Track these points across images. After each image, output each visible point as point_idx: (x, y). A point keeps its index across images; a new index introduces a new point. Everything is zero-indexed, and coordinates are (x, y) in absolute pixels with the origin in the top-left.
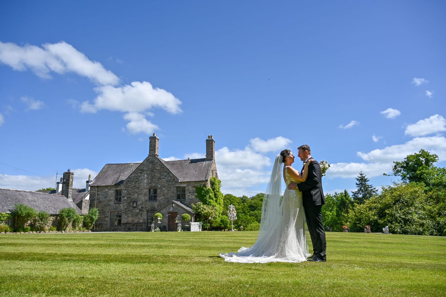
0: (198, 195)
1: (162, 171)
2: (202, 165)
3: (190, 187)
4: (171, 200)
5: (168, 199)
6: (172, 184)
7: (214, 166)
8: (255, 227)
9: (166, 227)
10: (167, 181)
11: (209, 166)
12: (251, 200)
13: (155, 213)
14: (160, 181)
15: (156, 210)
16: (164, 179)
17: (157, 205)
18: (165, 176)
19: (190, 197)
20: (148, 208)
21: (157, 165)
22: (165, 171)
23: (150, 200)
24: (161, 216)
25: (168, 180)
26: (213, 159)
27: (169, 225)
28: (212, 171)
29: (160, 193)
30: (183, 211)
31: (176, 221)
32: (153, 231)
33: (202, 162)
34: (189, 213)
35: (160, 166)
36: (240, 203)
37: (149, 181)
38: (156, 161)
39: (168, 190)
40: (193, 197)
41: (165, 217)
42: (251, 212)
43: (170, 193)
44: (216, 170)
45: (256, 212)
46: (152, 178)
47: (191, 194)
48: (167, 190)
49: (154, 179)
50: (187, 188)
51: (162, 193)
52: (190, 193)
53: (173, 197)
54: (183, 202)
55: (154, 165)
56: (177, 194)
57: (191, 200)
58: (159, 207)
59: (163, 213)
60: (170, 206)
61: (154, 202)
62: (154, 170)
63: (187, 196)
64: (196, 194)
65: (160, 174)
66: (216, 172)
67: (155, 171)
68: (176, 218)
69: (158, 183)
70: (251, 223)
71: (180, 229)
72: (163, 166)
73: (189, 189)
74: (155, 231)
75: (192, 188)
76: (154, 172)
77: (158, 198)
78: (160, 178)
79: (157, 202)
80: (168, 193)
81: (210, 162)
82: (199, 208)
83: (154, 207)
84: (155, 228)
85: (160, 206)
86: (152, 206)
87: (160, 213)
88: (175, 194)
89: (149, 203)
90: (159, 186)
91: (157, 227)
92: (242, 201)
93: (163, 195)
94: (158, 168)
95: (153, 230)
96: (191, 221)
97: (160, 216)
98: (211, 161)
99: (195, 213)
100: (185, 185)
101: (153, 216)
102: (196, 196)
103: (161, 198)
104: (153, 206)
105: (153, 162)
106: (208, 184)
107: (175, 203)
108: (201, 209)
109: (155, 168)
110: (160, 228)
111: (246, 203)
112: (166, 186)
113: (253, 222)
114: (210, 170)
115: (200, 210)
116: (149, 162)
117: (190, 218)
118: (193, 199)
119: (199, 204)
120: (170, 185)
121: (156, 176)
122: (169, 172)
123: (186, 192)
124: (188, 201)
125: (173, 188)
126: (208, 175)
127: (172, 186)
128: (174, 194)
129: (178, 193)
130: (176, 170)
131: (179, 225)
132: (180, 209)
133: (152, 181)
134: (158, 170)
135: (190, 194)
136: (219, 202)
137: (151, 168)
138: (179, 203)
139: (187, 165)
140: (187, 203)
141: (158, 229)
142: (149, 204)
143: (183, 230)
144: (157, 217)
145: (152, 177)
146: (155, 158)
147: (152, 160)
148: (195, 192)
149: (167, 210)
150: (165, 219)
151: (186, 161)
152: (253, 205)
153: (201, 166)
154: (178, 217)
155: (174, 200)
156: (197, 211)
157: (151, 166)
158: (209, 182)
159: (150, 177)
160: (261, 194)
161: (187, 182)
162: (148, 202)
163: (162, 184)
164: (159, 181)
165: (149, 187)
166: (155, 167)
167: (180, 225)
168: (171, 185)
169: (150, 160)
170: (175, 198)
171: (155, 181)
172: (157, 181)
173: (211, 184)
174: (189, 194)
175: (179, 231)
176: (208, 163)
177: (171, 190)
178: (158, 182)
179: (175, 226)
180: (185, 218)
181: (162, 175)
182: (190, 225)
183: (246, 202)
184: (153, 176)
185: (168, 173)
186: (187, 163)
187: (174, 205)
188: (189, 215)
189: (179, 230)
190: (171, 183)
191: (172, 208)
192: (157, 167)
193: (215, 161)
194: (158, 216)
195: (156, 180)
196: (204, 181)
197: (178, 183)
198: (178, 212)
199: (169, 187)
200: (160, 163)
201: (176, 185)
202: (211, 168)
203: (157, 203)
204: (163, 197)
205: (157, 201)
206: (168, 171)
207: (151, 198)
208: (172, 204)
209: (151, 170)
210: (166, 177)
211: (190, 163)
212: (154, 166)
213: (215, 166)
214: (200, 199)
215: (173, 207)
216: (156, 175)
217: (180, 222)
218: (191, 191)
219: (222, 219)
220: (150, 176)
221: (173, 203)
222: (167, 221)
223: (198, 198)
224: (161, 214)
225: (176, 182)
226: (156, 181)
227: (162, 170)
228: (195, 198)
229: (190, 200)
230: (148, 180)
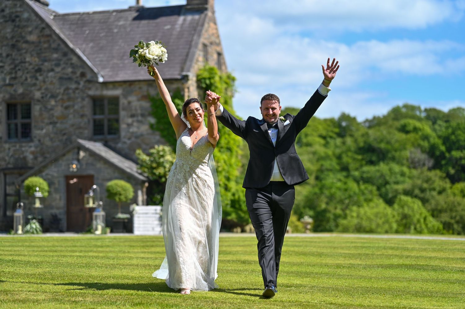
0: (158, 122)
1: (46, 45)
2: (172, 29)
3: (133, 98)
4: (74, 137)
5: (64, 134)
6: (77, 89)
7: (211, 31)
8: (372, 217)
9: (60, 220)
10: (61, 78)
11: (196, 29)
12: (370, 127)
13: (26, 178)
14: (40, 78)
15: (31, 168)
16: (51, 74)
17: (32, 153)
18: (54, 63)
19: (133, 129)
20: (5, 160)
21: (30, 29)
22: (54, 46)
23: (9, 136)
24: (45, 185)
25: (65, 76)
26: (206, 9)
27: (68, 213)
28: (205, 46)
29: (41, 115)
30: (108, 172)
31: (88, 203)
32: (20, 232)
33: (172, 18)
34: (128, 177)
35: (37, 31)
36: (331, 137)
37: (4, 80)
38: (26, 15)
39: (67, 108)
40: (144, 129)
41: (57, 191)
42: (366, 169)
43: (71, 116)
44: (219, 44)
45: (383, 167)
46: (15, 68)
47: (138, 121)
48: (62, 106)
49: (20, 73)
50: (123, 102)
51: (46, 115)
52: (132, 116)
53: (80, 128)
54: (113, 145)
55: (18, 27)
56: (95, 121)
57: (137, 137)
58: (40, 159)
59: (49, 177)
60: (70, 156)
61: (24, 144)
62: (20, 44)
63: (123, 126)
64: (152, 120)
65: (39, 55)
66: (218, 49)
67: (24, 46)
68: (88, 193)
69: (35, 85)
70: (359, 206)
71: (99, 226)
72: (47, 32)
73: (129, 103)
74: (27, 232)
75: (139, 100)
76: (19, 50)
77: (36, 132)
78: (39, 70)
79: (32, 144)
80: (64, 117)
81: (197, 17)
82: (160, 165)
83: (25, 158)
84: (27, 222)
85: (43, 154)
86: (17, 156)
87: (42, 177)
88: (89, 121)
89: (7, 146)
90: (38, 95)
91: (32, 219)
92: (337, 130)
93: (51, 123)
94: (32, 38)
95: (20, 227)
96: (135, 201)
97: (42, 186)
98: (203, 16)
99: (147, 177)
100: (117, 92)
101: (19, 186)
102: (152, 126)
103: (44, 131)
104: (22, 156)
105: (17, 19)
106: (188, 88)
107: (86, 150)
108: (165, 167)
109: (23, 37)
110: (41, 222)
111: (349, 140)
112: (58, 94)
113: (368, 201)
114: (197, 44)
115: (161, 171)
116: (4, 17)
117: (131, 195)
118: (142, 135)
119: (158, 152)
120: (71, 91)
121: (27, 65)
122: (66, 49)
123: (122, 113)
124: (128, 142)
125: (79, 100)
126: (191, 61)
127: (77, 95)
128: (86, 120)
129: (98, 117)
130: (91, 45)
131: (96, 216)
132: (99, 165)
133: (15, 78)
134: (33, 43)
135: (135, 119)
136: (229, 142)
137: (9, 36)
138: (98, 148)
139: (124, 26)
140: (125, 146)
141: (35, 225)
142: (9, 149)
143: (108, 230)
144: (30, 190)
145: (16, 66)
146: (21, 6)
147: (14, 10)
148: (150, 115)
149: (63, 167)
150: (58, 196)
151: (122, 14)
152: (375, 145)
153: (168, 29)
154: (94, 191)
155: (85, 139)
156: (154, 174)
157: (9, 30)
158: (192, 83)
159: (10, 65)
160: (406, 106)
161: (125, 82)
162: (6, 142)
163: (46, 89)
164: (37, 79)
165: (7, 96)
166: (23, 34)
167: (100, 213)
168: (74, 92)
169: (7, 11)
170: (86, 131)
171: (24, 78)
172: (29, 80)
173: (199, 87)
174: (130, 120)
175: (98, 232)
176: (193, 20)
177: (73, 106)
178: (34, 81)
179: (88, 215)
180: (116, 194)
181: (46, 61)
182: (131, 214)
183: (351, 136)
184: (17, 62)
185: (65, 54)
186: (126, 20)
187: (82, 154)
188: (128, 186)
189: (96, 229)
190: (73, 86)
191: (76, 162)
192: (31, 33)
193: (213, 12)
194: (36, 186)
195: (28, 76)
196: (176, 80)
197: (97, 85)
198: (96, 176)
199: (69, 99)
200: (39, 22)
201: (91, 93)
202: (199, 36)
203: (31, 147)
204: (50, 127)
205: (32, 141)
206: (63, 46)
207: (13, 132)
208: (76, 150)
209: (11, 43)
210: (58, 65)
211: (135, 19)
212: (20, 30)
213: (217, 29)
214: (163, 136)
215: (78, 160)
216: (28, 59)
217: (99, 205)
218: (136, 110)
219: (237, 197)
220: (9, 61)
221: (80, 148)
222: (62, 203)
223: (158, 133)
224: (45, 180)
225: (89, 81)
226: (26, 79)
227: (45, 42)
228: (150, 131)
229: (133, 139)
230: (3, 75)
